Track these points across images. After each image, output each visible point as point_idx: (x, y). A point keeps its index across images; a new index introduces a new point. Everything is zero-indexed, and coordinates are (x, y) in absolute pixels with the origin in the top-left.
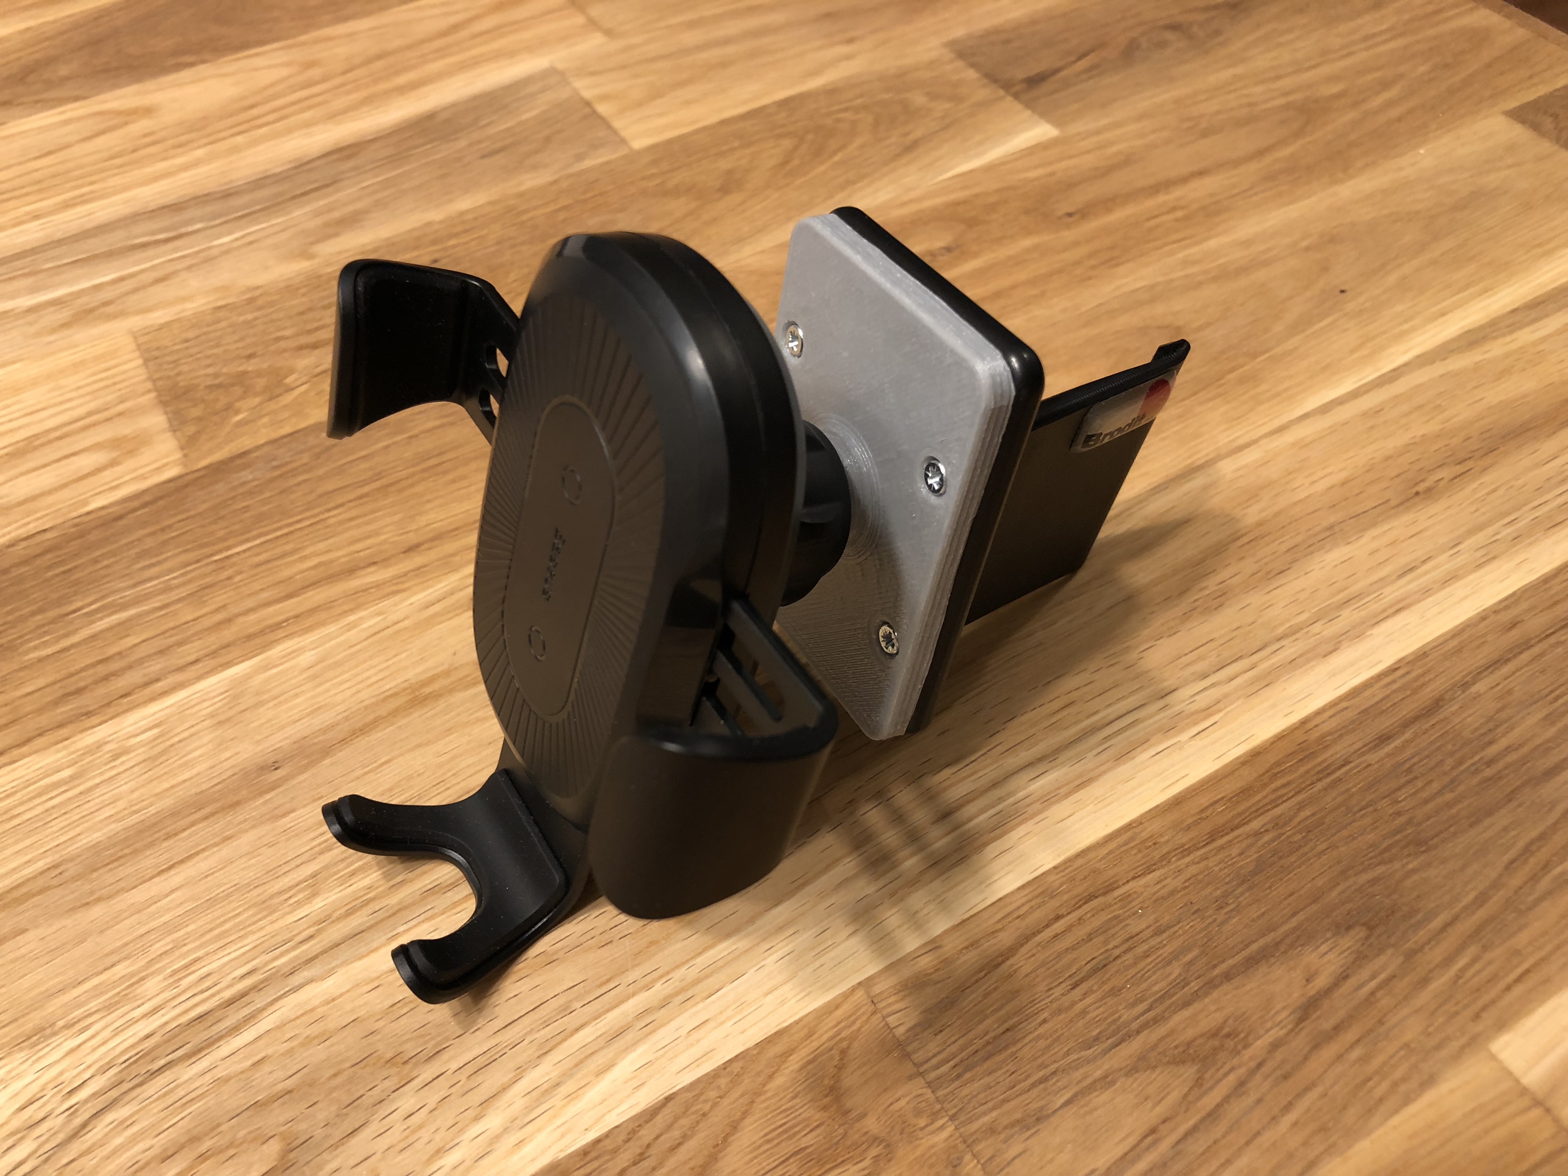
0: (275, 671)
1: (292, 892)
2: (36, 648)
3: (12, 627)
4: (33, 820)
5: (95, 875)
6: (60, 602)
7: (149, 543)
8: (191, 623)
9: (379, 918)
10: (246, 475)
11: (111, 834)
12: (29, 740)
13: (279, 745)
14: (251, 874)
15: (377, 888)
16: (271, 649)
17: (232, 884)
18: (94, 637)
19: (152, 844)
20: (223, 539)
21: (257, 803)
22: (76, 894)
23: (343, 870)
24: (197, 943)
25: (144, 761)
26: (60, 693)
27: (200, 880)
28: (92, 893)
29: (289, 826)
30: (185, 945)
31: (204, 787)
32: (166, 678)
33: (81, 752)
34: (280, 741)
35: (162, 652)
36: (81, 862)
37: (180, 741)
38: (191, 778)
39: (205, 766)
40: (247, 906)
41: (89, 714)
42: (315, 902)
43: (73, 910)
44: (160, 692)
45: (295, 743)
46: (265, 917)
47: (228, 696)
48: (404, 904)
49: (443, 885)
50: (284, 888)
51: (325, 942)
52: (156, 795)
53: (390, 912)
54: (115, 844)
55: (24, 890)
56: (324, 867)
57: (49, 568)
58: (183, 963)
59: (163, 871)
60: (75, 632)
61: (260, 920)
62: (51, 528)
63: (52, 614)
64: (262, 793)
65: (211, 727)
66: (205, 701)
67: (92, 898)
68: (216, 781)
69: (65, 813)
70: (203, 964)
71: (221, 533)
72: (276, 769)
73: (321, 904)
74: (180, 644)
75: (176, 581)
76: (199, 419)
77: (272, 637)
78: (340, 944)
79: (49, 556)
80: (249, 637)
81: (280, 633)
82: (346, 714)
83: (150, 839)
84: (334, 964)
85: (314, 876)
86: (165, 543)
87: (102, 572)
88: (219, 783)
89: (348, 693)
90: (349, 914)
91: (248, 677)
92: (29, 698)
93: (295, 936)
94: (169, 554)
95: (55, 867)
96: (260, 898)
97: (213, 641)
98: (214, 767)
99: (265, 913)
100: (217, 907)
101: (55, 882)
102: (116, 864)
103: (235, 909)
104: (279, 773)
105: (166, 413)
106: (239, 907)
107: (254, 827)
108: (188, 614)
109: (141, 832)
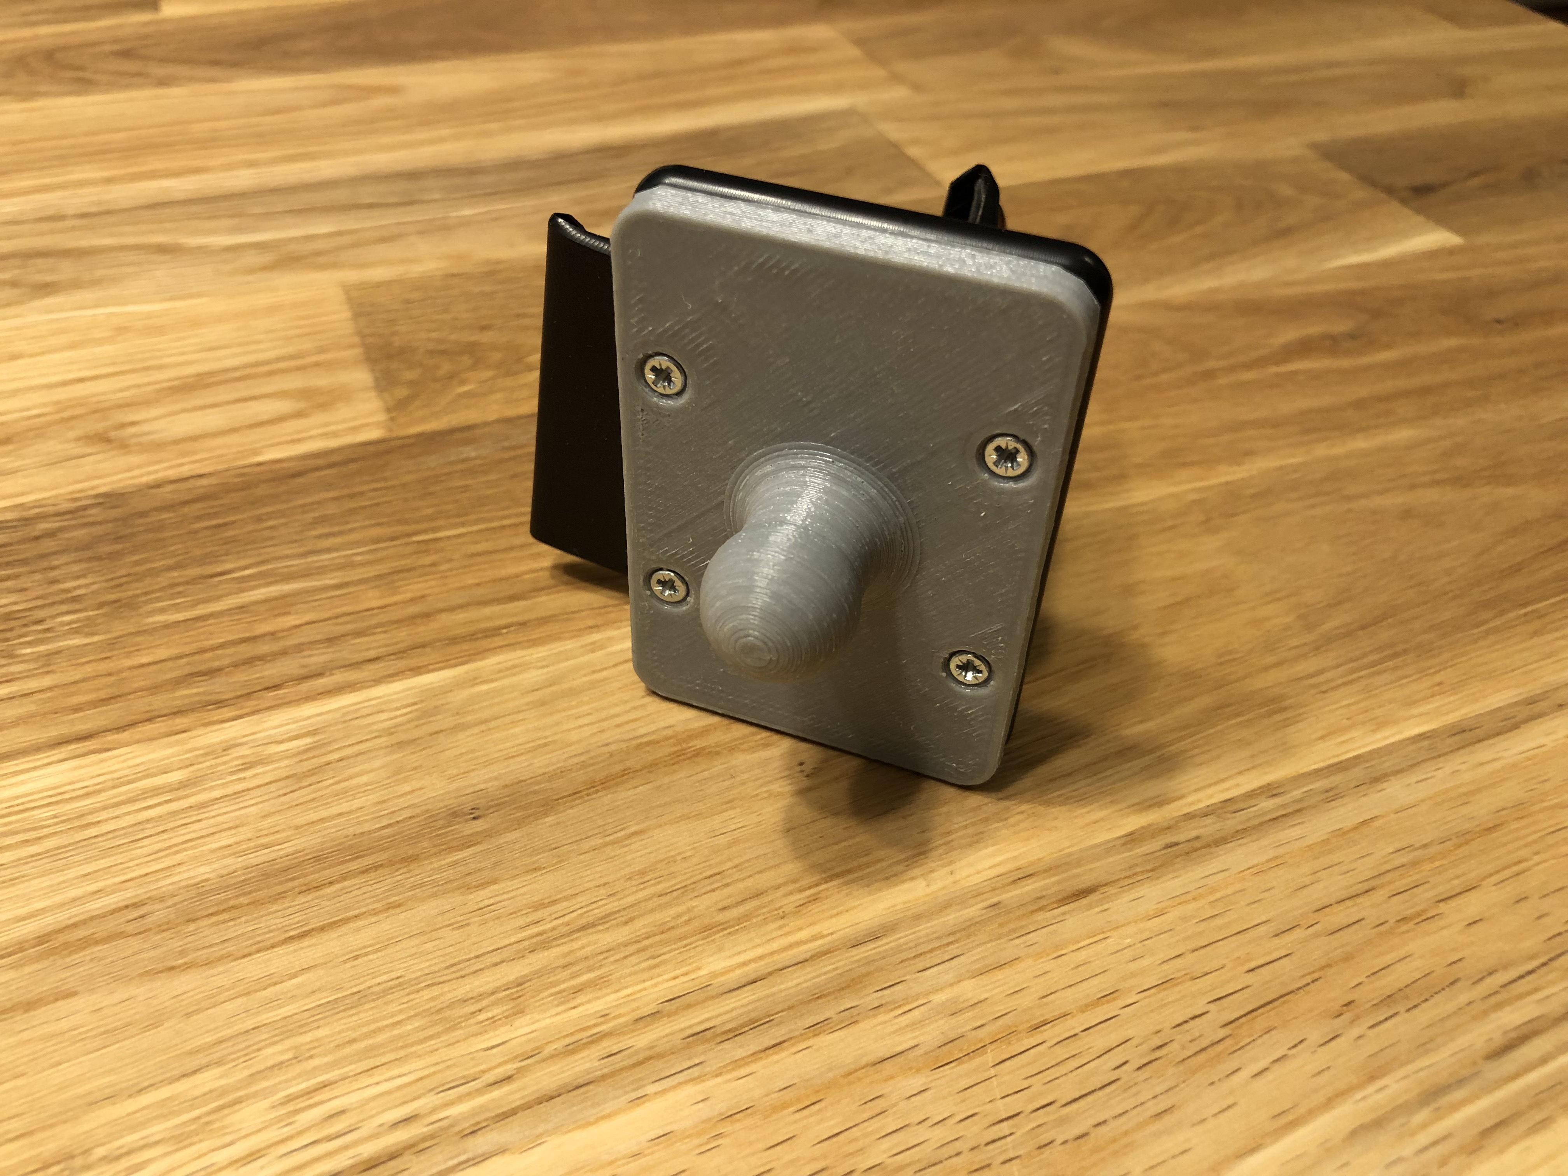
0: (485, 687)
1: (484, 1003)
2: (162, 610)
3: (137, 581)
4: (117, 833)
5: (192, 927)
6: (204, 560)
7: (332, 509)
8: (375, 611)
9: (618, 1066)
10: (470, 452)
11: (225, 872)
12: (133, 724)
13: (483, 786)
14: (423, 966)
15: (615, 1018)
16: (483, 659)
17: (394, 975)
18: (242, 608)
19: (281, 896)
20: (430, 518)
21: (443, 862)
22: (159, 951)
23: (564, 982)
24: (329, 1058)
25: (287, 777)
26: (187, 670)
27: (345, 962)
28: (182, 953)
29: (487, 902)
30: (311, 1057)
31: (366, 827)
32: (332, 674)
33: (201, 752)
34: (485, 782)
35: (330, 641)
36: (175, 905)
37: (341, 760)
38: (350, 813)
39: (373, 798)
40: (412, 1013)
41: (220, 704)
42: (517, 1023)
43: (150, 974)
44: (320, 691)
45: (506, 786)
46: (438, 1035)
47: (416, 710)
48: (657, 1050)
49: (719, 1030)
50: (470, 995)
51: (530, 1090)
52: (297, 828)
53: (634, 1060)
54: (226, 888)
55: (82, 933)
56: (536, 972)
57: (199, 518)
58: (303, 1086)
59: (292, 938)
60: (219, 598)
61: (431, 1037)
62: (210, 474)
63: (193, 572)
64: (451, 849)
65: (387, 747)
66: (383, 711)
67: (181, 961)
68: (385, 822)
69: (164, 831)
70: (336, 1093)
71: (429, 511)
72: (474, 818)
73: (527, 1030)
74: (358, 634)
75: (359, 558)
76: (412, 383)
77: (485, 644)
78: (552, 1098)
79: (199, 505)
80: (454, 640)
81: (498, 641)
82: (583, 758)
83: (280, 888)
84: (540, 1130)
85: (520, 983)
86: (353, 511)
87: (267, 533)
88: (390, 825)
89: (587, 731)
90: (571, 1050)
91: (446, 690)
92: (141, 670)
93: (484, 1072)
94: (357, 525)
95: (136, 905)
96: (432, 1004)
97: (403, 636)
98: (384, 802)
99: (438, 1029)
100: (367, 1006)
101: (131, 928)
102: (226, 916)
103: (393, 1015)
104: (479, 825)
105: (373, 371)
106: (401, 1011)
107: (434, 895)
108: (372, 598)
109: (267, 875)
